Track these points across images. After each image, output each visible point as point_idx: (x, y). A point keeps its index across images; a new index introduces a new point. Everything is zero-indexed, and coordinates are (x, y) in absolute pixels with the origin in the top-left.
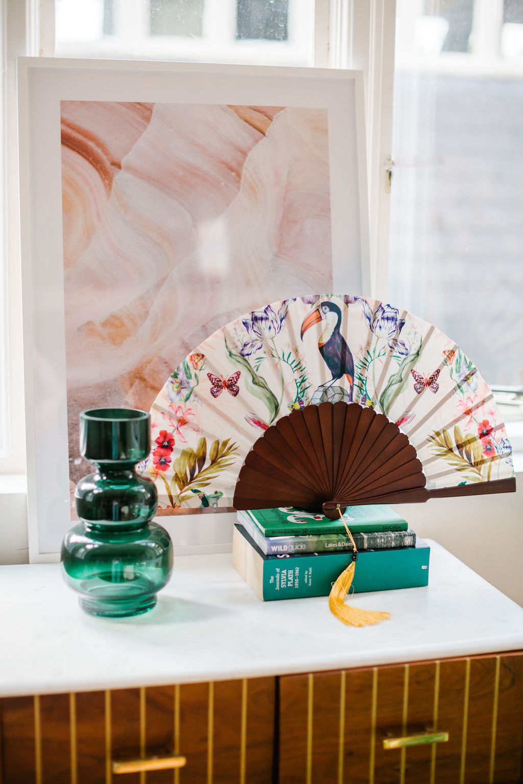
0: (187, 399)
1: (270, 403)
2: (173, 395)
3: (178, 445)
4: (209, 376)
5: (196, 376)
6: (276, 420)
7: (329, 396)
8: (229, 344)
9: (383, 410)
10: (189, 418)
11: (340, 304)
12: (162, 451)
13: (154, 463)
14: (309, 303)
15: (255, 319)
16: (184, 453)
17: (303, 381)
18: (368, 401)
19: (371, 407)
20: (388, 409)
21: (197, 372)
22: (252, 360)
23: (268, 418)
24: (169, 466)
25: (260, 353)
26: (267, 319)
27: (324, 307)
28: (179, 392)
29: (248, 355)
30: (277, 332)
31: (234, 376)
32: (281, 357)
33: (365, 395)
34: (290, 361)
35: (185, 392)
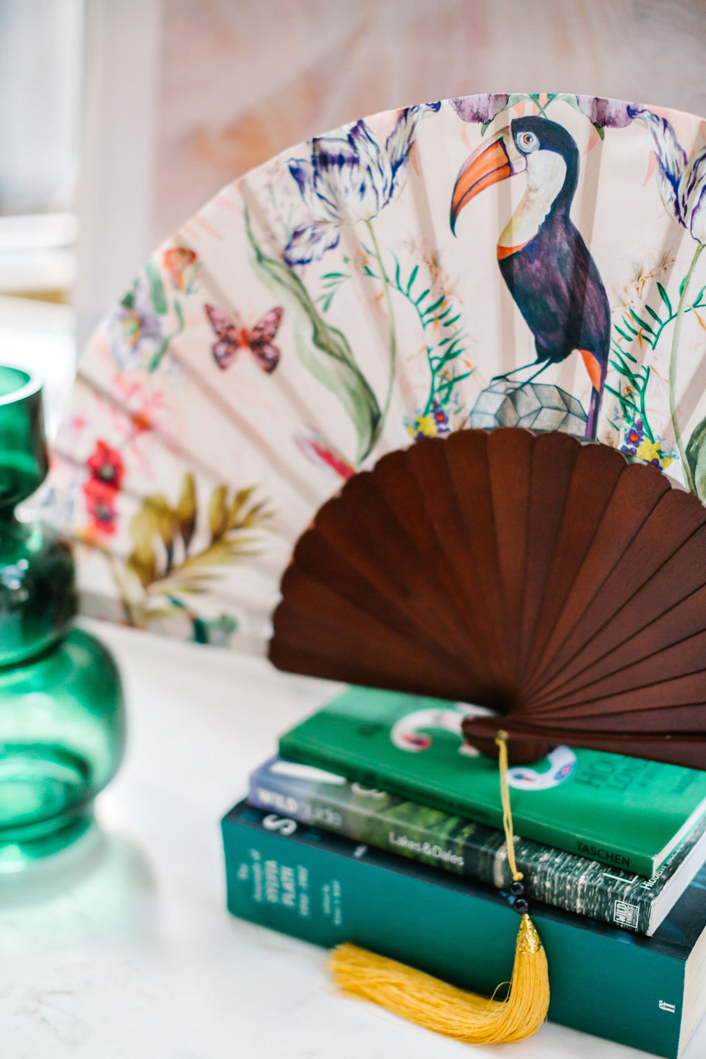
0: (155, 365)
1: (358, 404)
2: (124, 350)
3: (134, 481)
4: (209, 310)
6: (375, 457)
7: (522, 411)
8: (255, 226)
10: (157, 415)
11: (578, 126)
12: (100, 489)
14: (477, 118)
15: (323, 160)
17: (449, 356)
18: (646, 442)
19: (655, 465)
21: (180, 296)
22: (311, 277)
24: (117, 527)
25: (333, 263)
26: (355, 161)
27: (521, 136)
28: (136, 346)
29: (302, 262)
30: (382, 201)
31: (269, 318)
32: (392, 277)
33: (640, 425)
34: (415, 292)
35: (149, 347)
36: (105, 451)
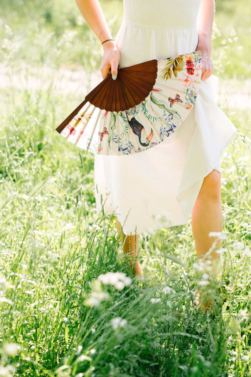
0: (187, 90)
1: (155, 100)
2: (193, 90)
3: (185, 71)
4: (182, 102)
5: (187, 100)
6: (150, 94)
7: (133, 110)
8: (179, 117)
9: (113, 114)
10: (185, 83)
11: (141, 147)
12: (191, 67)
13: (192, 62)
14: (154, 143)
15: (171, 130)
16: (182, 69)
17: (145, 113)
18: (120, 114)
19: (117, 112)
20: (112, 115)
21: (187, 102)
22: (168, 114)
23: (154, 94)
24: (186, 63)
25: (165, 117)
26: (167, 131)
27: (148, 143)
28: (192, 91)
29: (170, 115)
30: (162, 128)
31: (172, 105)
32: (156, 119)
33: (122, 116)
34: (152, 118)
35: (189, 92)
36: (192, 74)
